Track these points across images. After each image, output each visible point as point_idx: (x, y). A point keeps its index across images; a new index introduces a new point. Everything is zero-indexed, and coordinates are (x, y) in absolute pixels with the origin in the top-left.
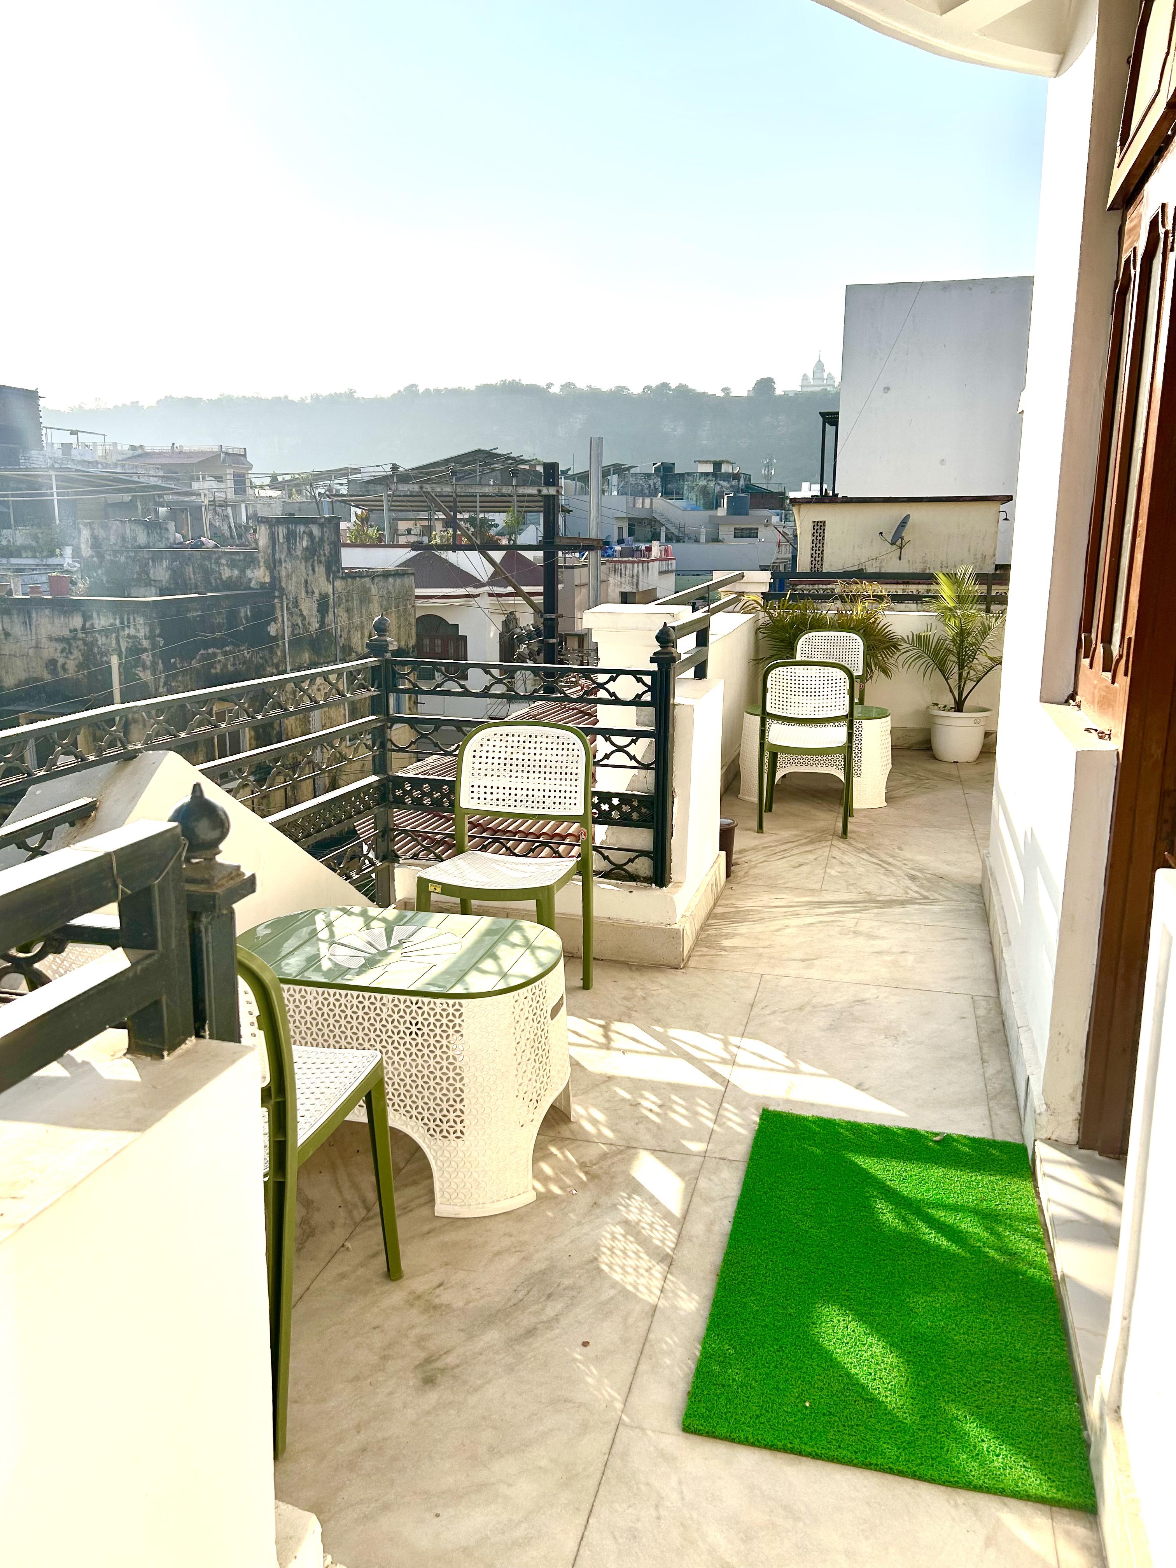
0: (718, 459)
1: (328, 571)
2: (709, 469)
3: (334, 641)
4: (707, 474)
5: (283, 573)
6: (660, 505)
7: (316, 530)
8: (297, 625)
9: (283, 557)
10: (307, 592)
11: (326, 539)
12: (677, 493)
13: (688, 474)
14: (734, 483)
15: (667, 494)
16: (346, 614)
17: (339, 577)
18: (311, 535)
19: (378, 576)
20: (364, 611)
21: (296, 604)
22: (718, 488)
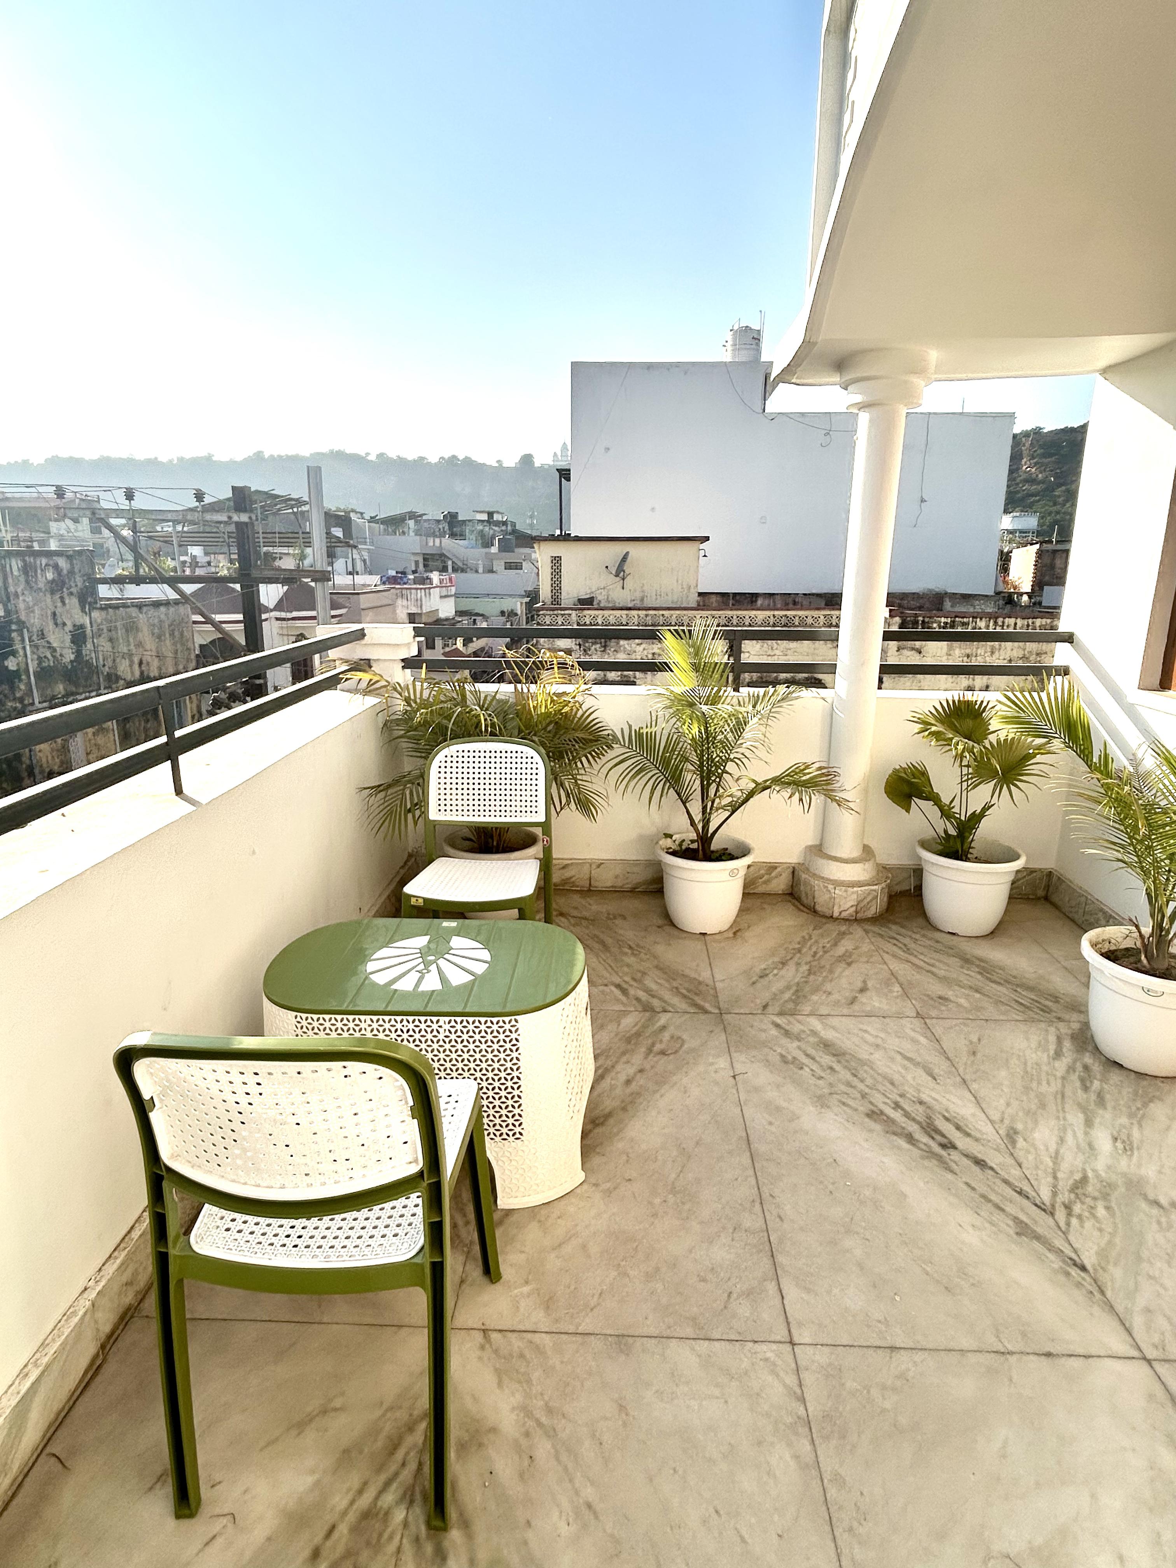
0: (491, 510)
1: (82, 602)
2: (484, 517)
3: (95, 670)
4: (483, 521)
5: (22, 606)
6: (447, 543)
7: (62, 563)
8: (45, 657)
9: (19, 590)
10: (56, 624)
11: (76, 570)
12: (461, 535)
13: (469, 521)
14: (504, 528)
15: (453, 535)
16: (109, 644)
17: (96, 608)
18: (56, 567)
19: (145, 605)
20: (131, 640)
21: (42, 635)
22: (491, 532)
